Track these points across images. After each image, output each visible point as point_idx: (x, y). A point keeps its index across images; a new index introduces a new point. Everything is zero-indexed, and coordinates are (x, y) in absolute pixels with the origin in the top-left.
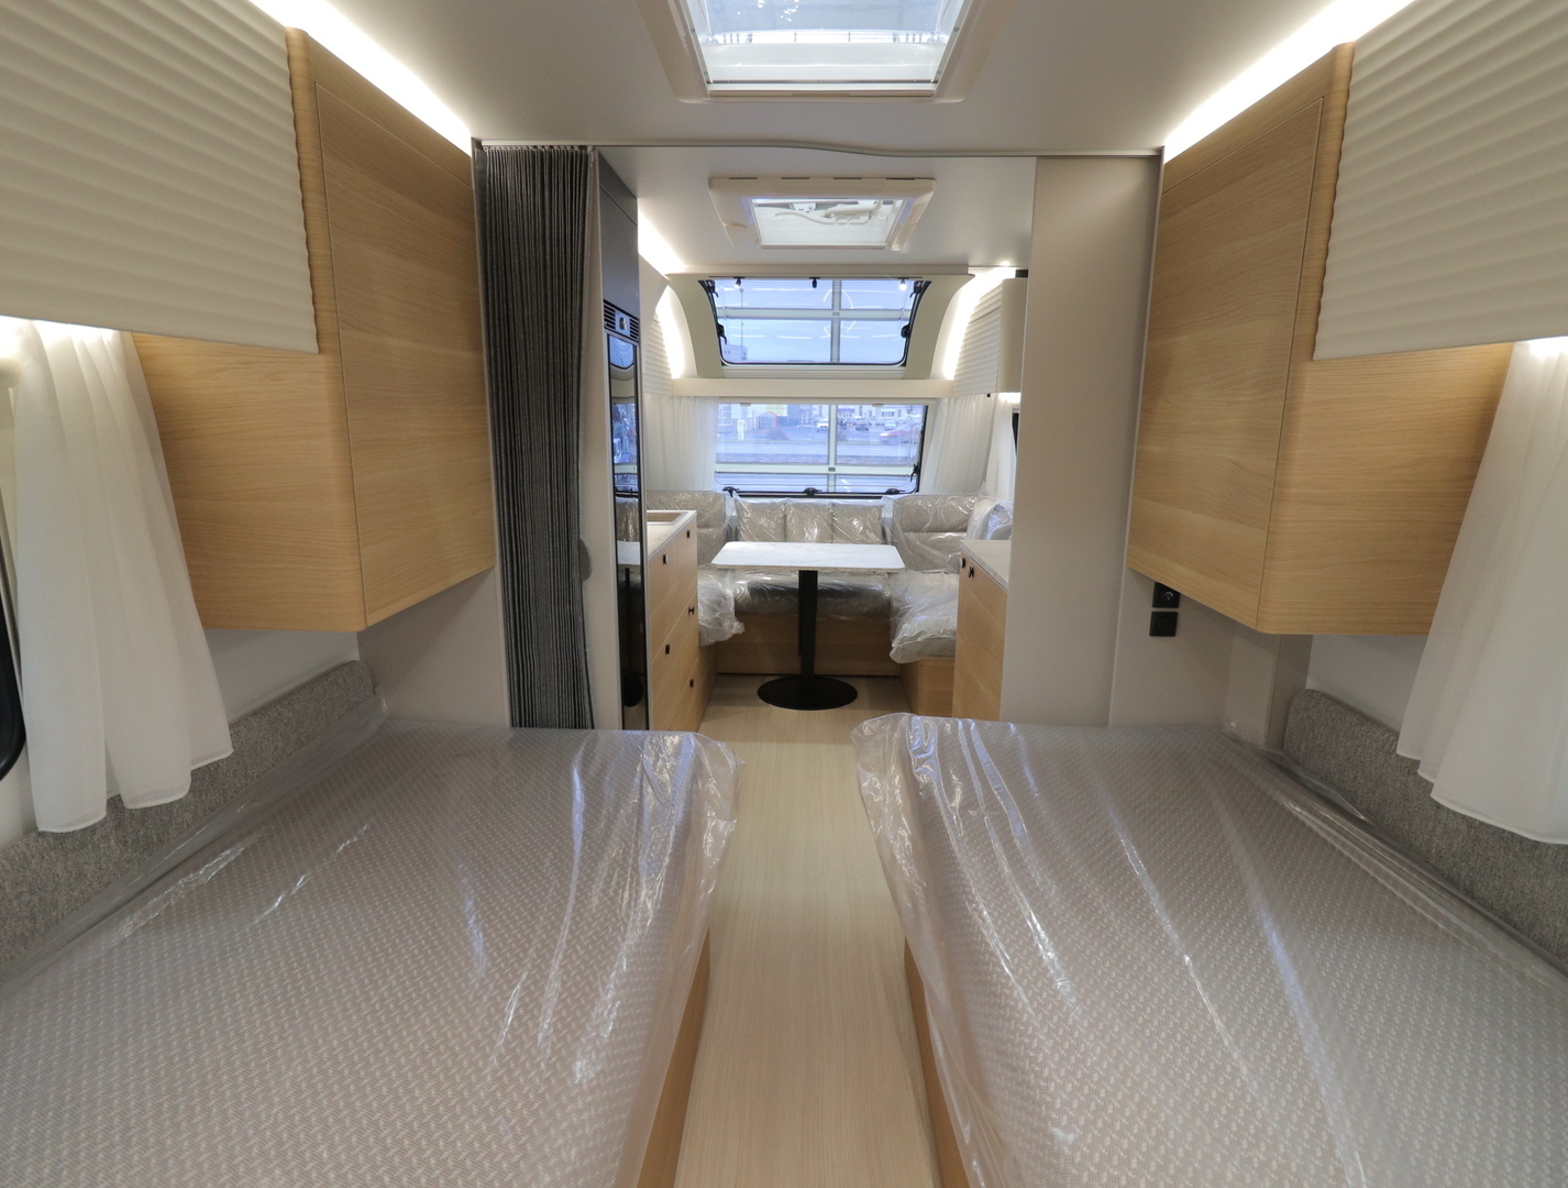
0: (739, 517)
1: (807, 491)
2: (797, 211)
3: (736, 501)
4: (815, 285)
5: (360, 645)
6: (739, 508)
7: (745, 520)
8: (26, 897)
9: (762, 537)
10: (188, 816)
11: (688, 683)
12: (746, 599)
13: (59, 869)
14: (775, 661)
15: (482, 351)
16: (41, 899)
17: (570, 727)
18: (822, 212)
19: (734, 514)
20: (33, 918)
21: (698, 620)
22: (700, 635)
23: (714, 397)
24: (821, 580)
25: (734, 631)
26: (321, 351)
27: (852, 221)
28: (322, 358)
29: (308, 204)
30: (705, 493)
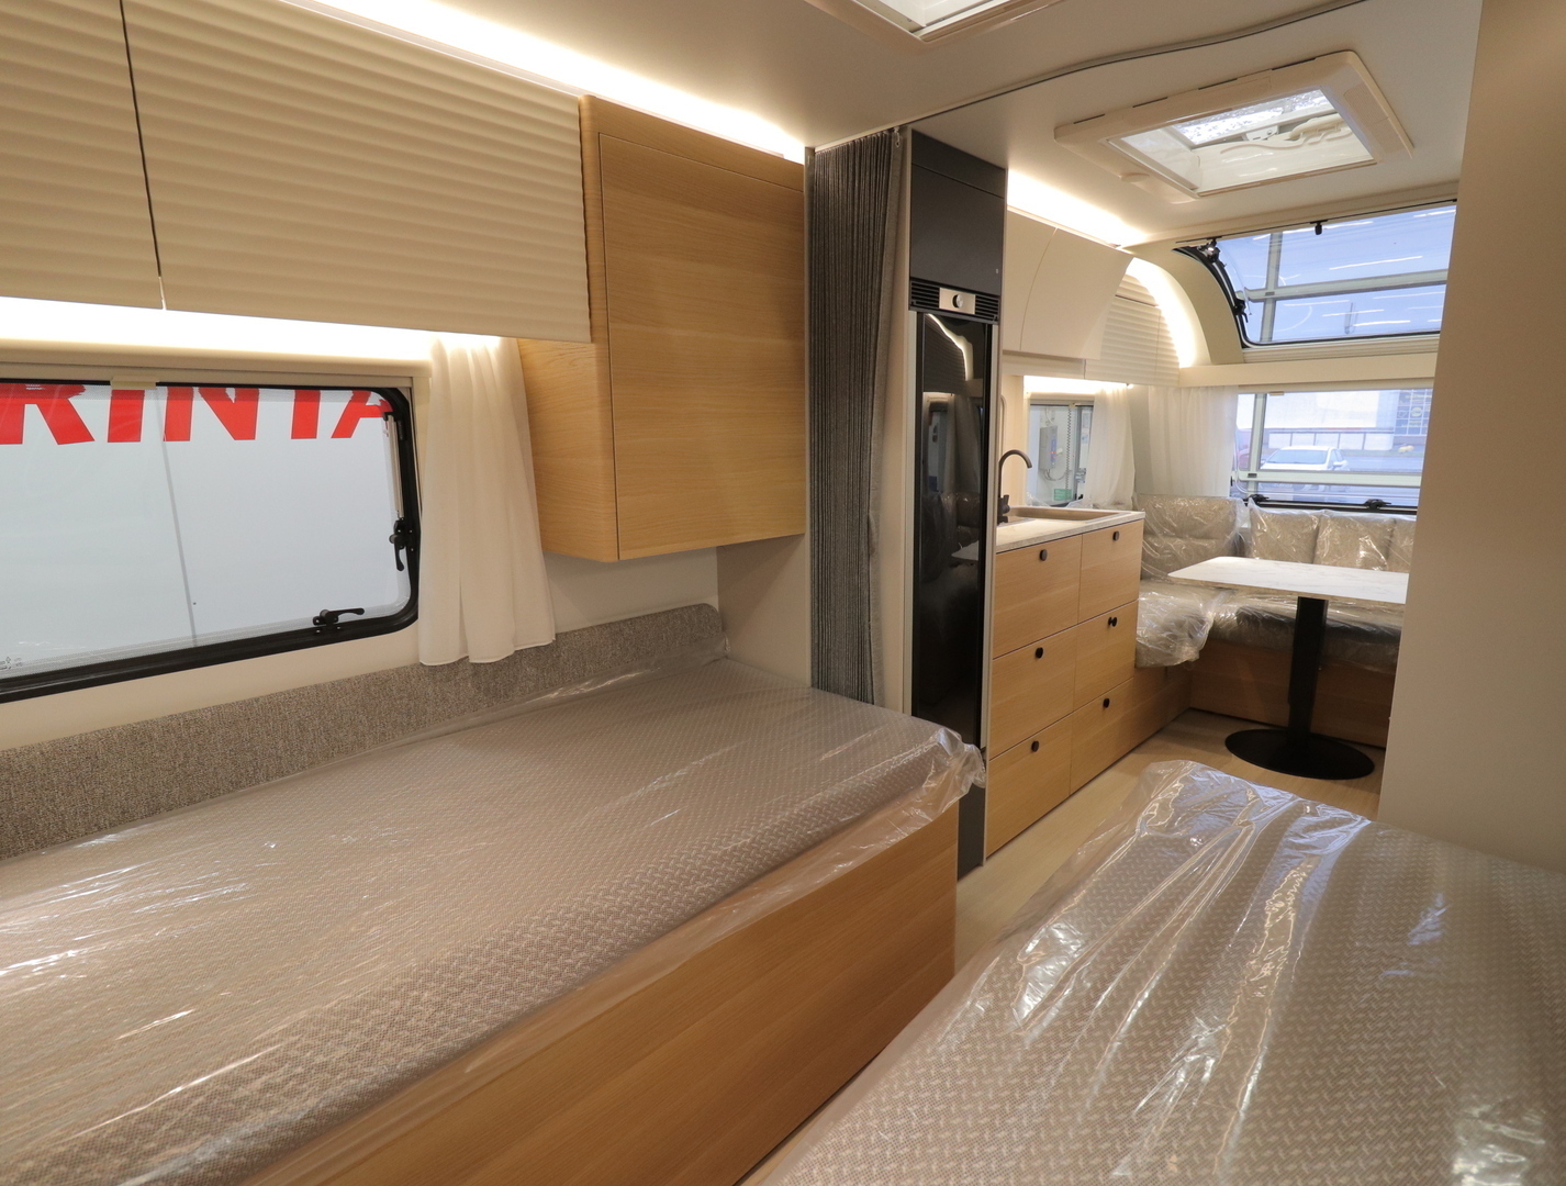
0: (1252, 531)
1: (1368, 504)
2: (1251, 142)
3: (1251, 510)
4: (1319, 231)
5: (720, 592)
6: (1253, 519)
7: (1258, 534)
8: (405, 701)
9: (1278, 554)
10: (531, 684)
11: (1102, 702)
12: (1229, 626)
13: (430, 690)
14: (1265, 707)
15: (803, 338)
16: (415, 705)
17: (852, 697)
18: (1287, 135)
19: (1246, 525)
20: (409, 715)
21: (1136, 635)
22: (1137, 653)
23: (1230, 387)
24: (1332, 613)
25: (1185, 658)
26: (593, 341)
27: (1329, 137)
28: (593, 346)
29: (589, 229)
30: (1210, 499)
